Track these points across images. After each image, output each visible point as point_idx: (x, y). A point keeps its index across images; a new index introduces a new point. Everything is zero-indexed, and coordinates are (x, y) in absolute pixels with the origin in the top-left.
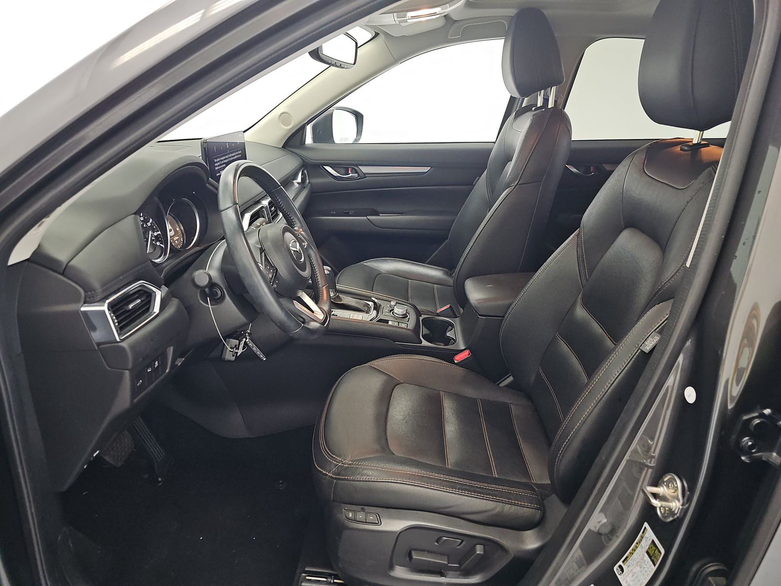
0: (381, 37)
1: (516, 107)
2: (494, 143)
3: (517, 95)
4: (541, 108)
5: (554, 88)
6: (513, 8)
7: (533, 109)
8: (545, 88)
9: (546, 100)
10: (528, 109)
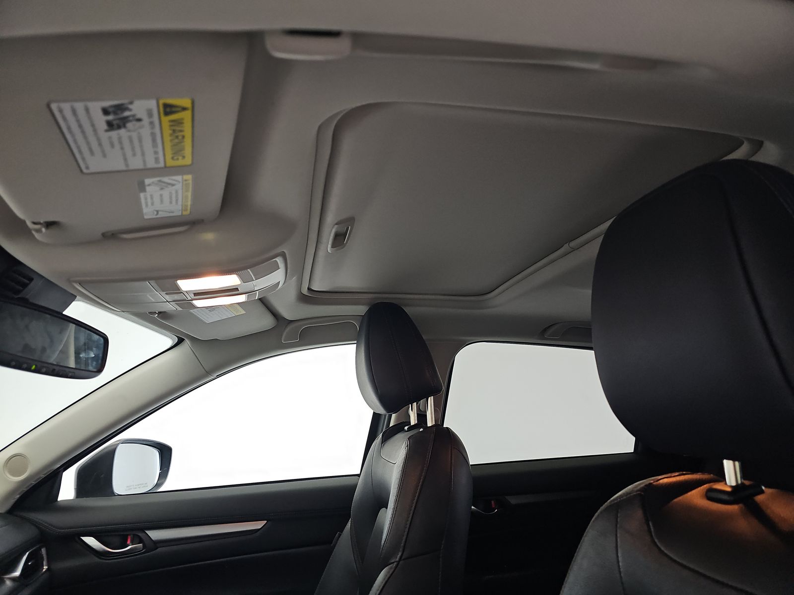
0: (187, 343)
1: (383, 428)
2: (358, 475)
3: (381, 410)
4: (415, 427)
5: (431, 400)
6: (363, 304)
7: (406, 428)
8: (417, 401)
9: (422, 417)
10: (398, 429)
